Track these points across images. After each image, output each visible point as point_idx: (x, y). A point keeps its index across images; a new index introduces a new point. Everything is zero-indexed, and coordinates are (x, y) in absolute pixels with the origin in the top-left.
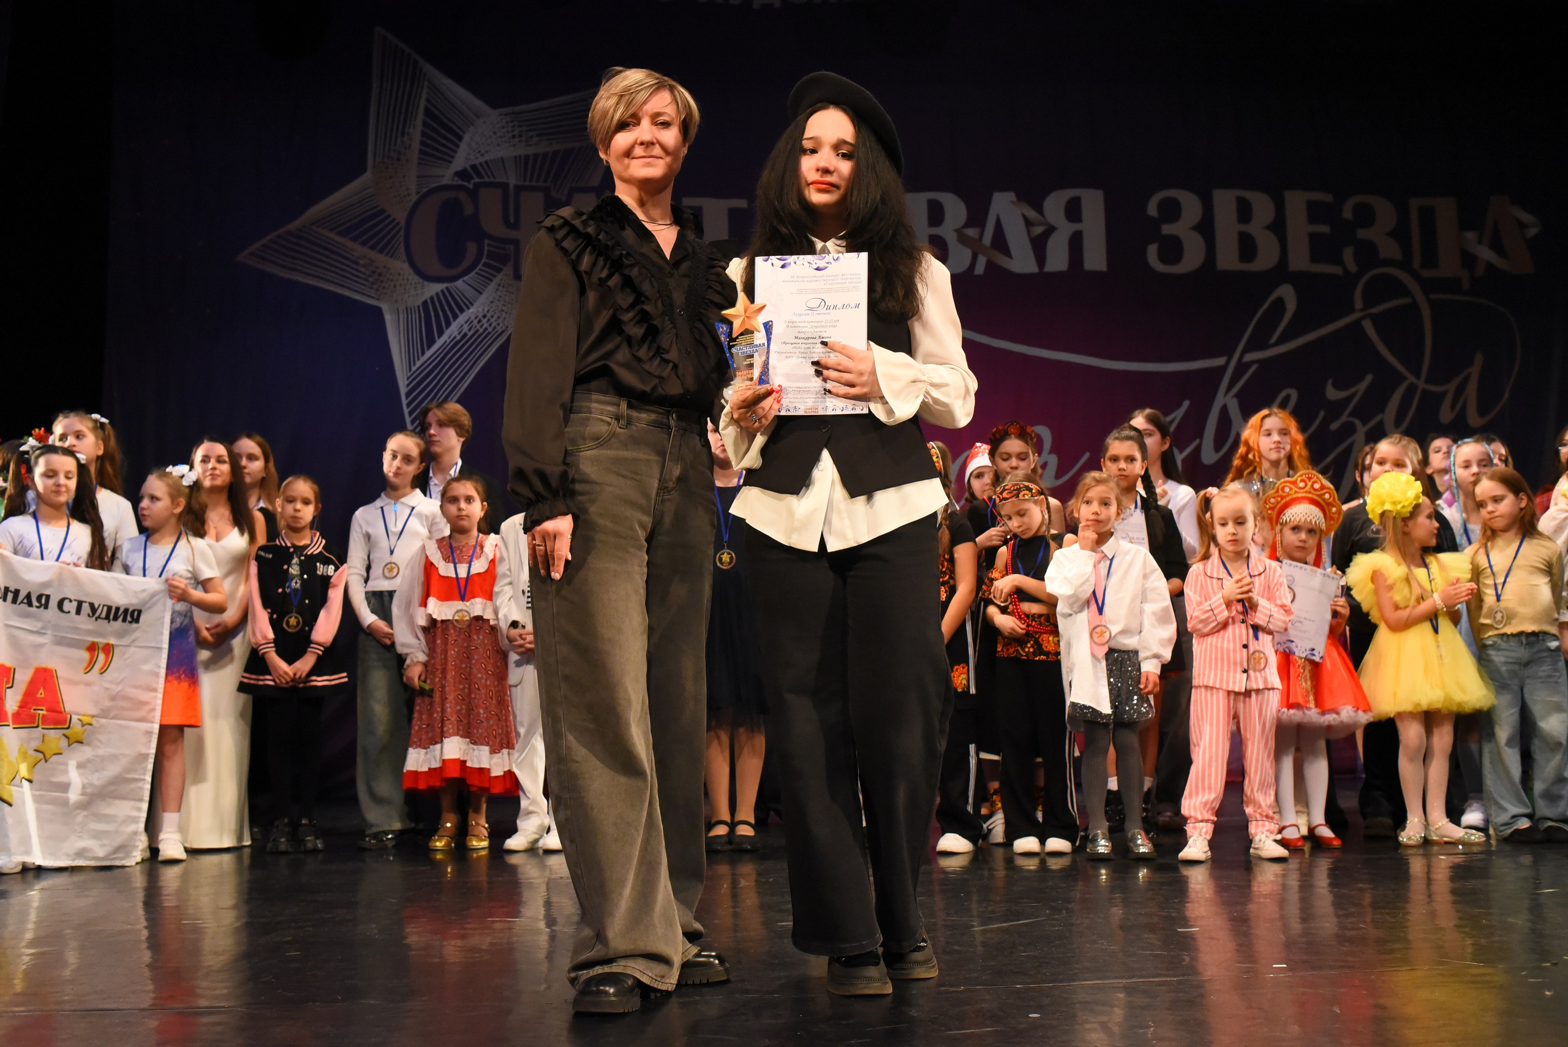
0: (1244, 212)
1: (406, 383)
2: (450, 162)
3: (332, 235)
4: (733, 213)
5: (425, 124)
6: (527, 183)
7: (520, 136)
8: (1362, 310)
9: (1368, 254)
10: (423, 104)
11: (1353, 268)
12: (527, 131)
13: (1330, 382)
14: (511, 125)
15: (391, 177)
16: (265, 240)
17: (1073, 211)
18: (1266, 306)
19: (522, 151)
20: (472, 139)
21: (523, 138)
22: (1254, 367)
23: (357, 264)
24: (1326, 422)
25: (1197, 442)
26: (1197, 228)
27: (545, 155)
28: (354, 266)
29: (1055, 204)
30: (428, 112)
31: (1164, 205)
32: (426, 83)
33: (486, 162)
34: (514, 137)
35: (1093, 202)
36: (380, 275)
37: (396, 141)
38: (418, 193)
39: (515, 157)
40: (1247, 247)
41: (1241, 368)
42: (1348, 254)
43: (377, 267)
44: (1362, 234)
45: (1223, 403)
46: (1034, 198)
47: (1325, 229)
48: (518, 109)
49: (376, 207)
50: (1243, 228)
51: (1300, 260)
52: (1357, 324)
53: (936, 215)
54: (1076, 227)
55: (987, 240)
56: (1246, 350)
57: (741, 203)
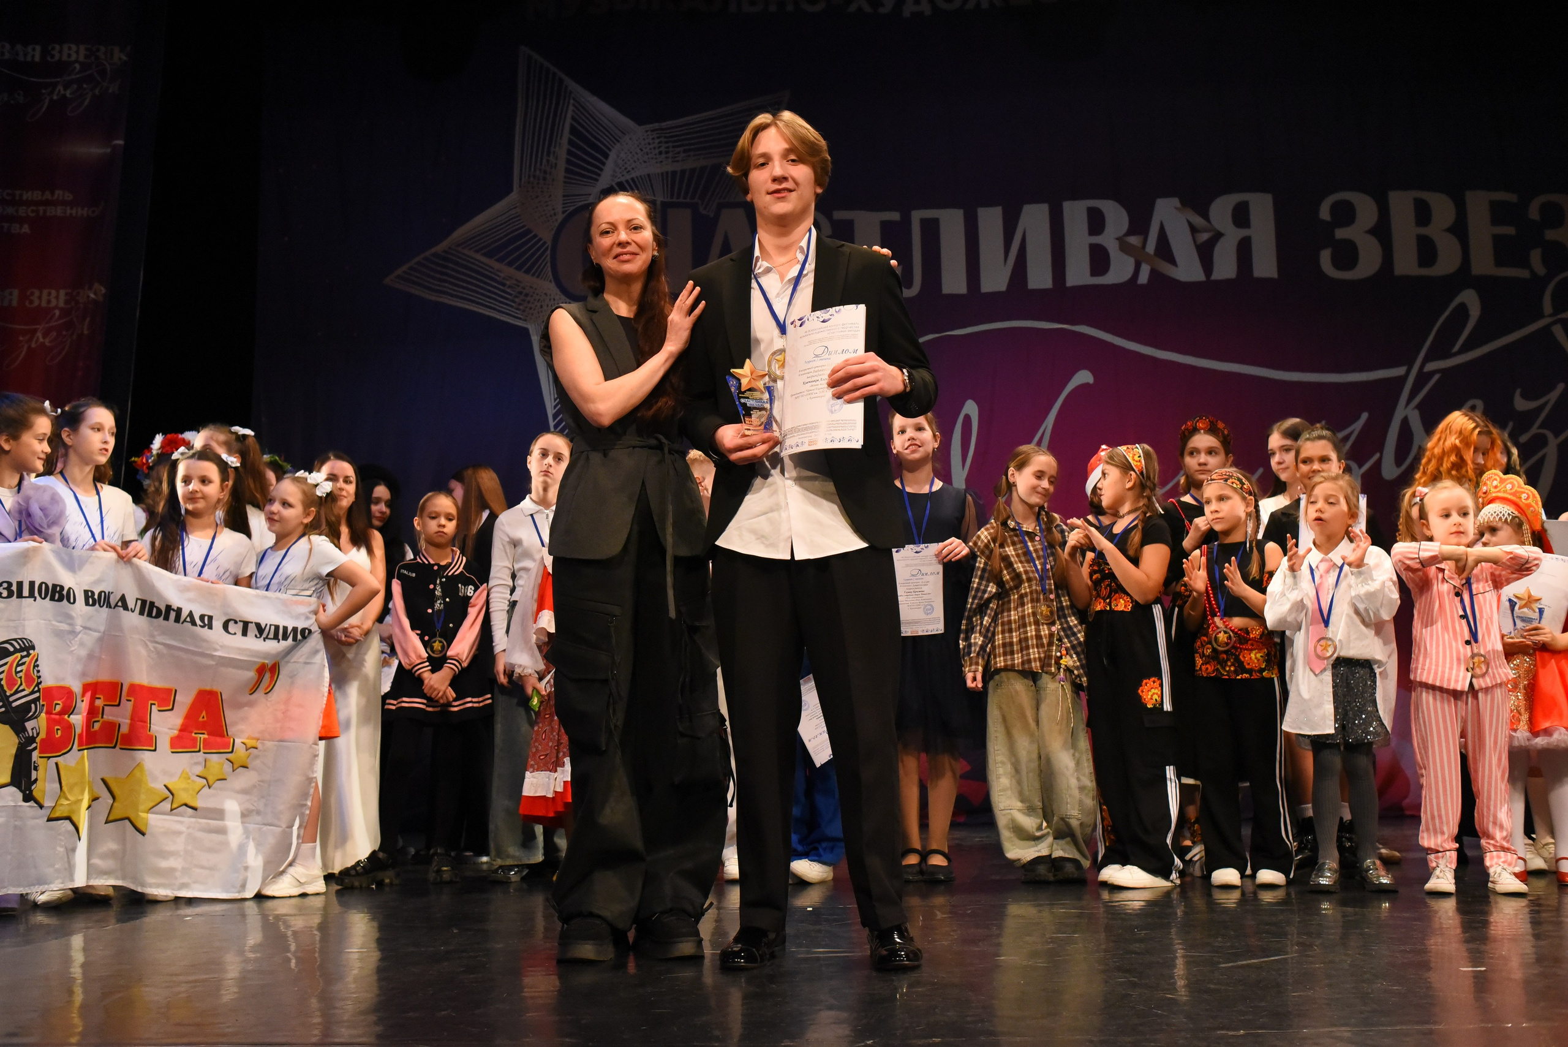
0: (1423, 214)
1: (554, 404)
2: (597, 180)
3: (478, 257)
4: (885, 225)
5: (571, 142)
6: (674, 200)
7: (667, 153)
8: (1550, 316)
10: (569, 121)
11: (1540, 270)
12: (673, 147)
13: (1518, 392)
14: (657, 141)
15: (537, 197)
16: (413, 263)
17: (1241, 216)
18: (1447, 313)
19: (668, 167)
20: (618, 156)
21: (670, 155)
22: (1437, 377)
23: (504, 285)
25: (1377, 455)
26: (1372, 232)
27: (693, 170)
28: (502, 287)
29: (1221, 209)
30: (573, 131)
31: (1335, 207)
32: (572, 101)
33: (633, 179)
34: (660, 153)
35: (1261, 207)
36: (527, 295)
37: (542, 159)
38: (564, 212)
39: (662, 174)
40: (1427, 251)
41: (1423, 378)
42: (1536, 257)
43: (524, 288)
45: (1403, 416)
46: (1199, 203)
47: (1510, 230)
48: (664, 125)
49: (524, 226)
50: (1423, 231)
51: (1483, 264)
52: (1547, 328)
53: (1096, 222)
54: (1244, 232)
55: (1151, 248)
56: (1427, 359)
57: (895, 216)
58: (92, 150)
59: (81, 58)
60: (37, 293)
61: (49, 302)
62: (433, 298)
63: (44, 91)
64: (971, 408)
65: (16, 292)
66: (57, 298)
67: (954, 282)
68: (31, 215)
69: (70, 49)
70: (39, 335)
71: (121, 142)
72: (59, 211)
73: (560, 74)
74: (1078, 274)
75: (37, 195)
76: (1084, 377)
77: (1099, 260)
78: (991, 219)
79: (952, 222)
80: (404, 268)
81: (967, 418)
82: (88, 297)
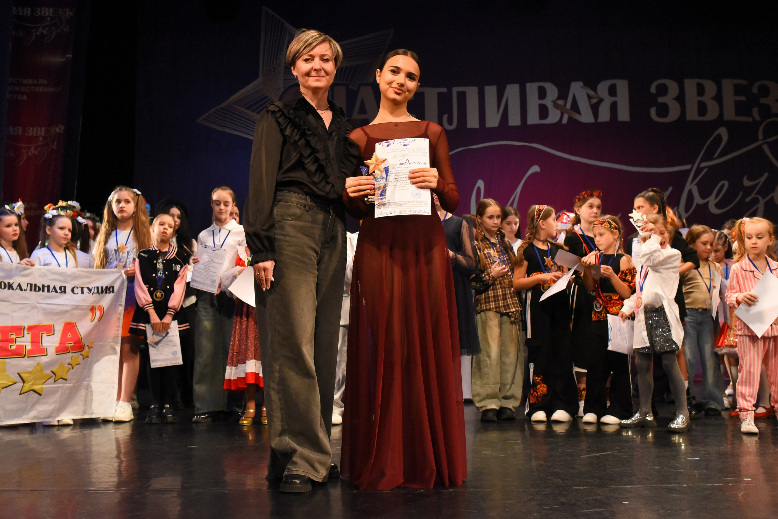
0: (701, 91)
3: (242, 109)
4: (440, 95)
6: (338, 82)
8: (762, 140)
9: (766, 111)
10: (286, 43)
11: (758, 118)
13: (745, 177)
15: (271, 80)
16: (211, 112)
17: (612, 91)
18: (712, 139)
22: (706, 170)
24: (743, 198)
26: (676, 99)
27: (346, 67)
28: (254, 124)
29: (603, 88)
31: (658, 87)
32: (288, 33)
35: (622, 86)
37: (273, 62)
38: (284, 88)
40: (702, 108)
41: (699, 170)
42: (755, 111)
44: (763, 101)
45: (689, 189)
46: (591, 84)
47: (743, 98)
49: (264, 95)
50: (700, 98)
51: (730, 114)
52: (760, 146)
53: (542, 94)
54: (614, 99)
55: (568, 106)
56: (702, 161)
57: (444, 90)
58: (58, 59)
59: (51, 15)
60: (31, 129)
61: (37, 133)
62: (221, 129)
63: (32, 30)
64: (480, 184)
65: (20, 128)
66: (41, 131)
67: (473, 122)
68: (27, 91)
69: (45, 10)
70: (32, 149)
71: (70, 56)
72: (41, 89)
73: (282, 20)
74: (533, 118)
75: (30, 81)
76: (535, 169)
77: (544, 112)
78: (491, 92)
79: (472, 93)
80: (207, 114)
81: (479, 189)
82: (56, 131)
